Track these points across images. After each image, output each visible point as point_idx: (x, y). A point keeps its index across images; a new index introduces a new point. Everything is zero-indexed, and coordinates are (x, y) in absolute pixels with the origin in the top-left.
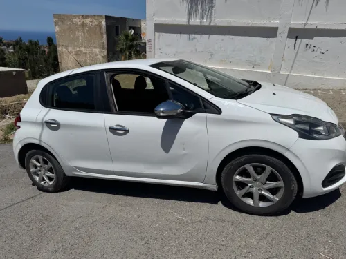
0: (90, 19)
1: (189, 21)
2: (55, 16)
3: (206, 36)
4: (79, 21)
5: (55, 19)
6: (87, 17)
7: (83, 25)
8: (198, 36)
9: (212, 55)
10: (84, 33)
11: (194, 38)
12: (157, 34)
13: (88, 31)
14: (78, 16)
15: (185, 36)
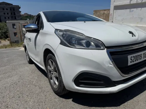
0: (107, 11)
1: (130, 2)
2: (94, 11)
3: (140, 9)
4: (102, 12)
5: (94, 12)
6: (106, 10)
7: (104, 13)
8: (135, 9)
9: (142, 19)
10: (104, 17)
11: (132, 11)
12: (115, 11)
13: (105, 16)
14: (102, 10)
15: (128, 10)
